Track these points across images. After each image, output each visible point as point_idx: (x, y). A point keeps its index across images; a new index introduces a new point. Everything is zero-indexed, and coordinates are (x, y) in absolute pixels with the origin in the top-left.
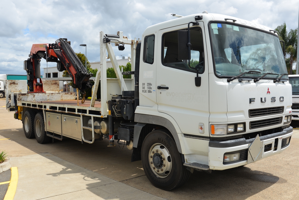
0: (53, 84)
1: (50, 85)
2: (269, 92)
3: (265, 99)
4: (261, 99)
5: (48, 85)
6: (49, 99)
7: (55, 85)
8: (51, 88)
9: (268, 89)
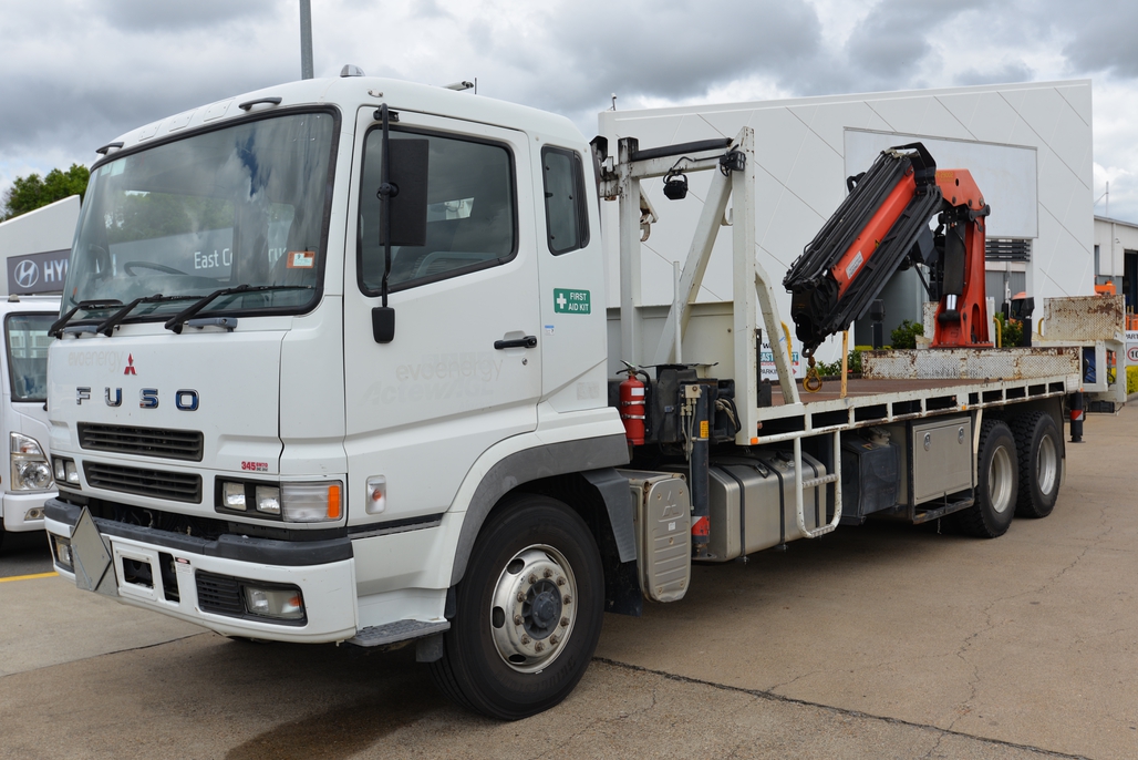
0: (1096, 311)
1: (1081, 314)
2: (129, 370)
3: (119, 392)
4: (108, 390)
5: (1074, 314)
6: (966, 373)
7: (1105, 314)
8: (1088, 329)
9: (130, 360)
